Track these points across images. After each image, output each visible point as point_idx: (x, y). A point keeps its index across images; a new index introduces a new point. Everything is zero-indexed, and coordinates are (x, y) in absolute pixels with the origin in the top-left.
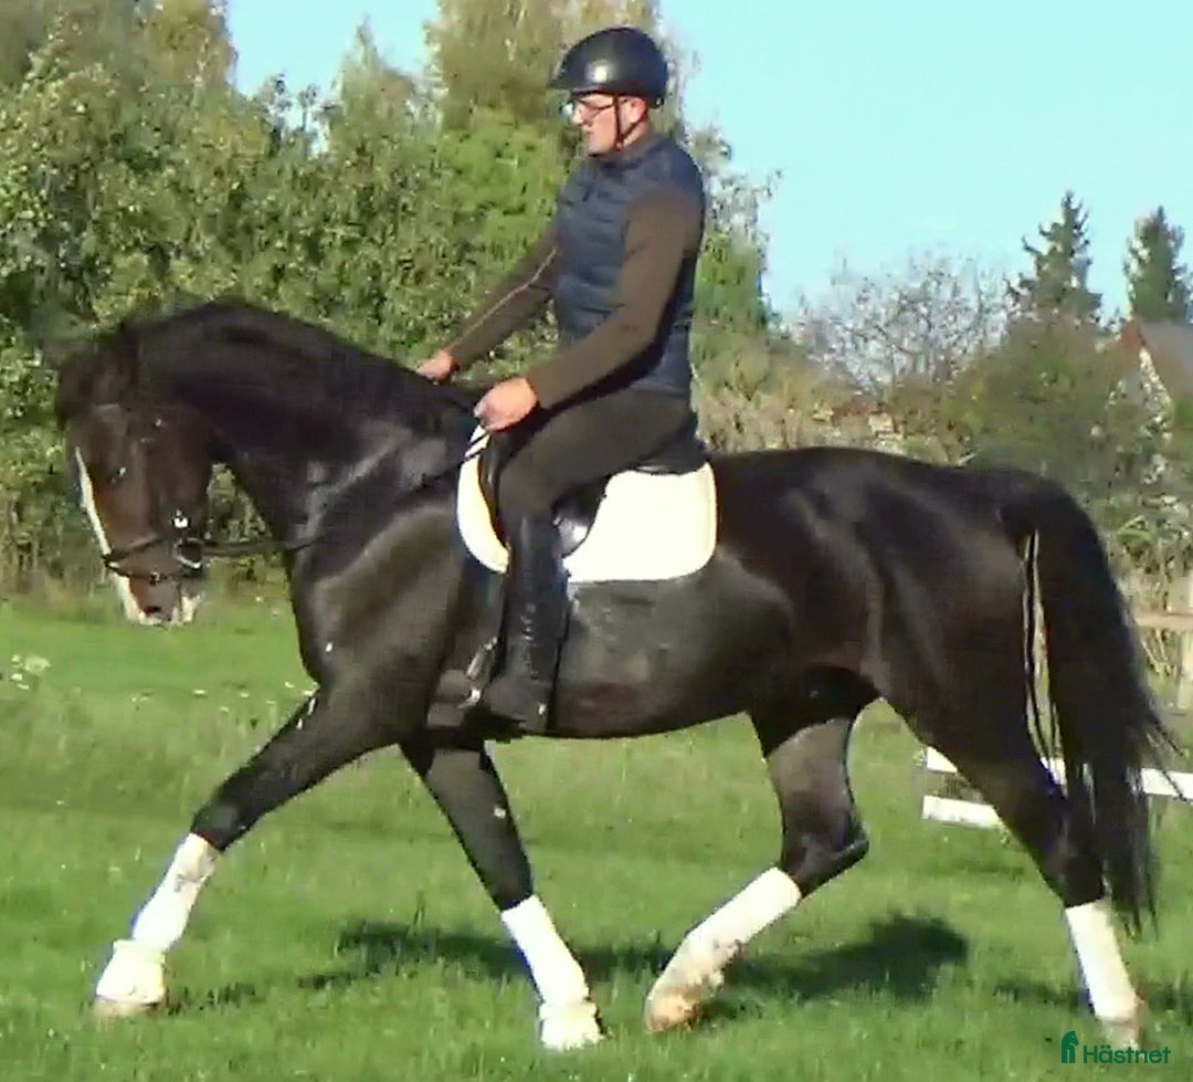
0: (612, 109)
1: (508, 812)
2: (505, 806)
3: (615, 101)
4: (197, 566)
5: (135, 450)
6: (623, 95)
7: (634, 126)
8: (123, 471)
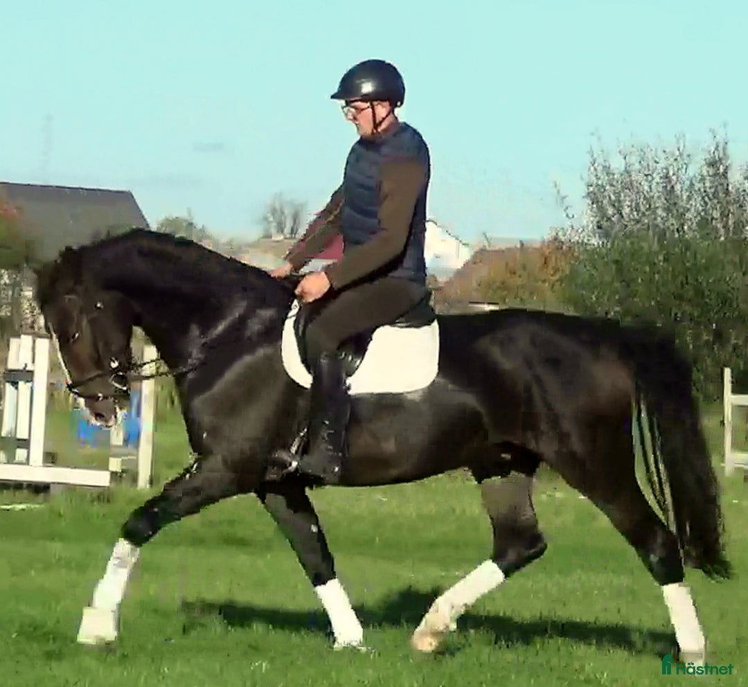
0: (370, 110)
1: (319, 528)
2: (317, 524)
3: (371, 104)
4: (125, 388)
5: (85, 323)
6: (376, 100)
7: (384, 119)
8: (77, 335)
